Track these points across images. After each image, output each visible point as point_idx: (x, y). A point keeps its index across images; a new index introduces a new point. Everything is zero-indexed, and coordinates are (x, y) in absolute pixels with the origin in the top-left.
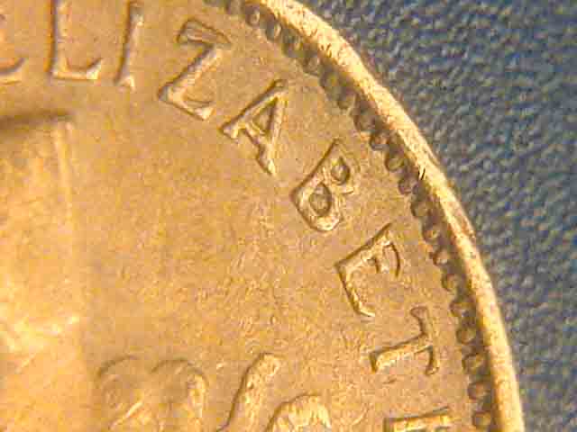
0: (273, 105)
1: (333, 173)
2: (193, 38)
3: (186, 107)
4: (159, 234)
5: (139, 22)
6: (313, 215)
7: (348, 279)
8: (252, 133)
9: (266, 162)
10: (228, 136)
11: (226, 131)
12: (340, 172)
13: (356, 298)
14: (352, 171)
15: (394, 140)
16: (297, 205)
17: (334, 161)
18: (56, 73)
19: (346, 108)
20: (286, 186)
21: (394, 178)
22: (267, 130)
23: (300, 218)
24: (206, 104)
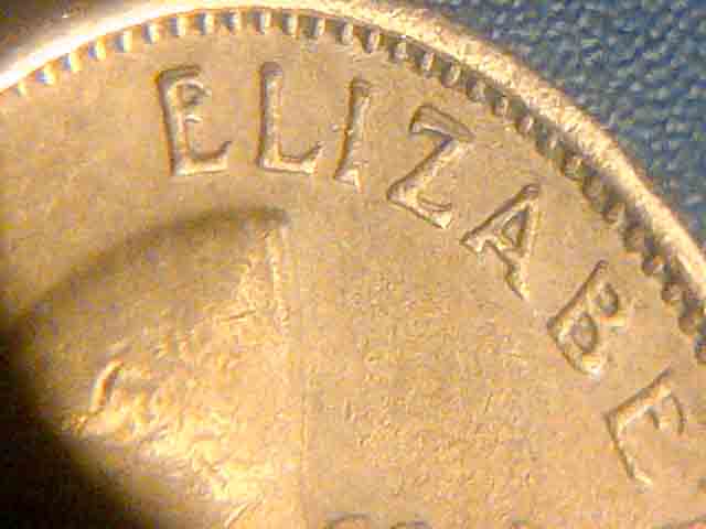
0: (525, 214)
1: (598, 300)
2: (428, 127)
3: (421, 211)
4: (390, 365)
5: (364, 105)
6: (575, 352)
7: (619, 435)
8: (501, 247)
9: (516, 283)
10: (471, 248)
11: (469, 242)
12: (607, 300)
13: (630, 460)
14: (623, 300)
15: (673, 265)
16: (556, 340)
17: (600, 286)
18: (266, 163)
19: (613, 221)
20: (541, 314)
21: (674, 312)
22: (518, 244)
23: (559, 355)
24: (444, 208)
